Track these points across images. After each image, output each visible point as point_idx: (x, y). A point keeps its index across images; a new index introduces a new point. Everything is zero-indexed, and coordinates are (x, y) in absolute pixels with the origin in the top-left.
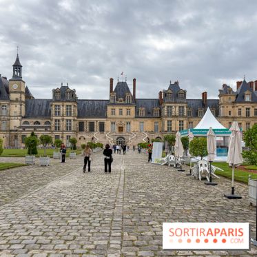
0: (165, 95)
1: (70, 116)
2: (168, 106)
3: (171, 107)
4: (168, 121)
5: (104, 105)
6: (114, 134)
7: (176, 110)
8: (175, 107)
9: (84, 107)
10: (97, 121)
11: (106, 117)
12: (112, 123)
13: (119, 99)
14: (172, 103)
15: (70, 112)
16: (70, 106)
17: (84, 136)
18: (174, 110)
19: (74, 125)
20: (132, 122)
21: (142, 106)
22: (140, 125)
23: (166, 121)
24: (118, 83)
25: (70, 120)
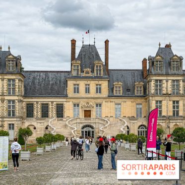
0: (152, 64)
1: (14, 94)
2: (156, 81)
3: (161, 81)
4: (157, 102)
5: (63, 79)
6: (78, 121)
7: (167, 86)
8: (167, 81)
9: (33, 82)
10: (52, 102)
11: (66, 96)
12: (75, 105)
13: (85, 70)
14: (162, 75)
15: (14, 89)
16: (14, 80)
17: (35, 124)
18: (164, 85)
19: (20, 108)
20: (104, 104)
21: (118, 81)
22: (116, 108)
23: (154, 102)
24: (83, 47)
25: (14, 101)
